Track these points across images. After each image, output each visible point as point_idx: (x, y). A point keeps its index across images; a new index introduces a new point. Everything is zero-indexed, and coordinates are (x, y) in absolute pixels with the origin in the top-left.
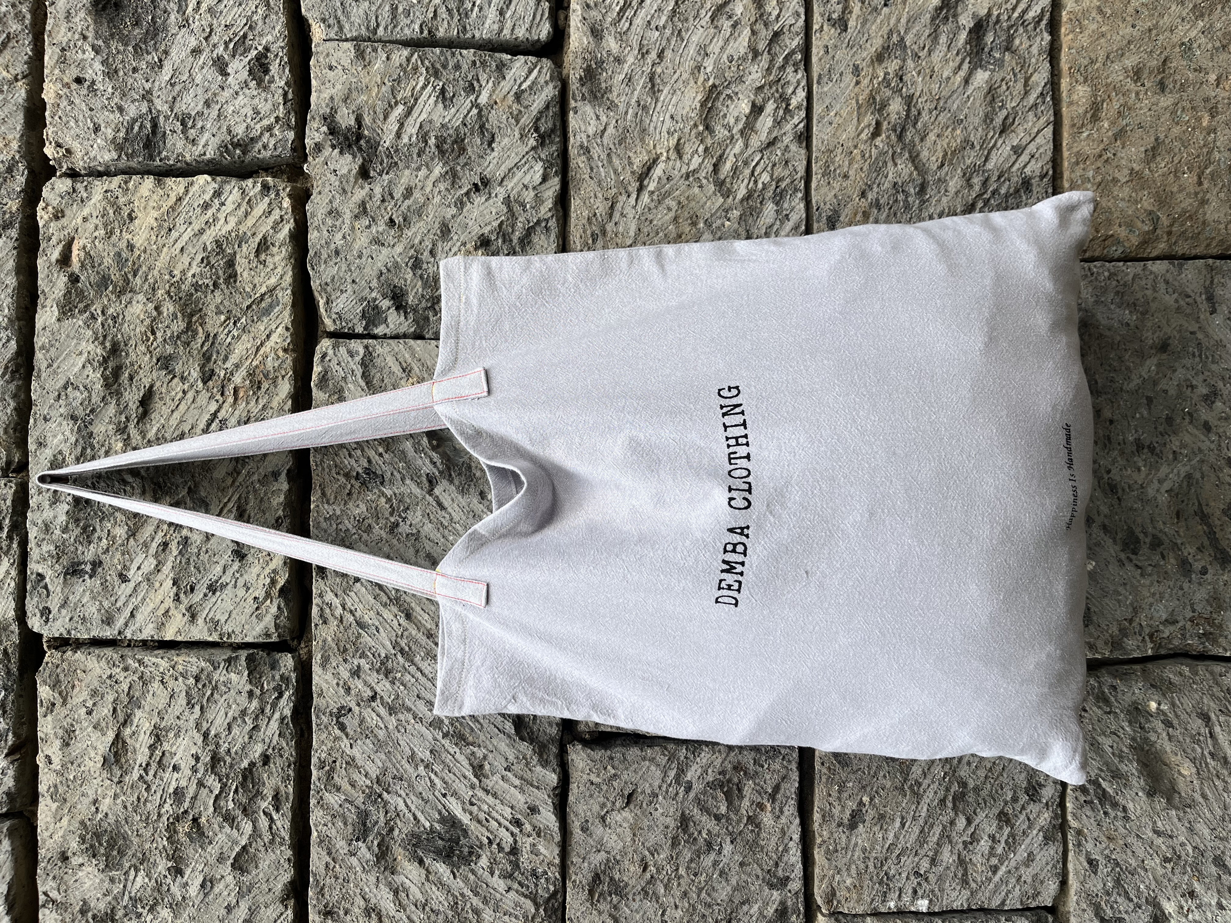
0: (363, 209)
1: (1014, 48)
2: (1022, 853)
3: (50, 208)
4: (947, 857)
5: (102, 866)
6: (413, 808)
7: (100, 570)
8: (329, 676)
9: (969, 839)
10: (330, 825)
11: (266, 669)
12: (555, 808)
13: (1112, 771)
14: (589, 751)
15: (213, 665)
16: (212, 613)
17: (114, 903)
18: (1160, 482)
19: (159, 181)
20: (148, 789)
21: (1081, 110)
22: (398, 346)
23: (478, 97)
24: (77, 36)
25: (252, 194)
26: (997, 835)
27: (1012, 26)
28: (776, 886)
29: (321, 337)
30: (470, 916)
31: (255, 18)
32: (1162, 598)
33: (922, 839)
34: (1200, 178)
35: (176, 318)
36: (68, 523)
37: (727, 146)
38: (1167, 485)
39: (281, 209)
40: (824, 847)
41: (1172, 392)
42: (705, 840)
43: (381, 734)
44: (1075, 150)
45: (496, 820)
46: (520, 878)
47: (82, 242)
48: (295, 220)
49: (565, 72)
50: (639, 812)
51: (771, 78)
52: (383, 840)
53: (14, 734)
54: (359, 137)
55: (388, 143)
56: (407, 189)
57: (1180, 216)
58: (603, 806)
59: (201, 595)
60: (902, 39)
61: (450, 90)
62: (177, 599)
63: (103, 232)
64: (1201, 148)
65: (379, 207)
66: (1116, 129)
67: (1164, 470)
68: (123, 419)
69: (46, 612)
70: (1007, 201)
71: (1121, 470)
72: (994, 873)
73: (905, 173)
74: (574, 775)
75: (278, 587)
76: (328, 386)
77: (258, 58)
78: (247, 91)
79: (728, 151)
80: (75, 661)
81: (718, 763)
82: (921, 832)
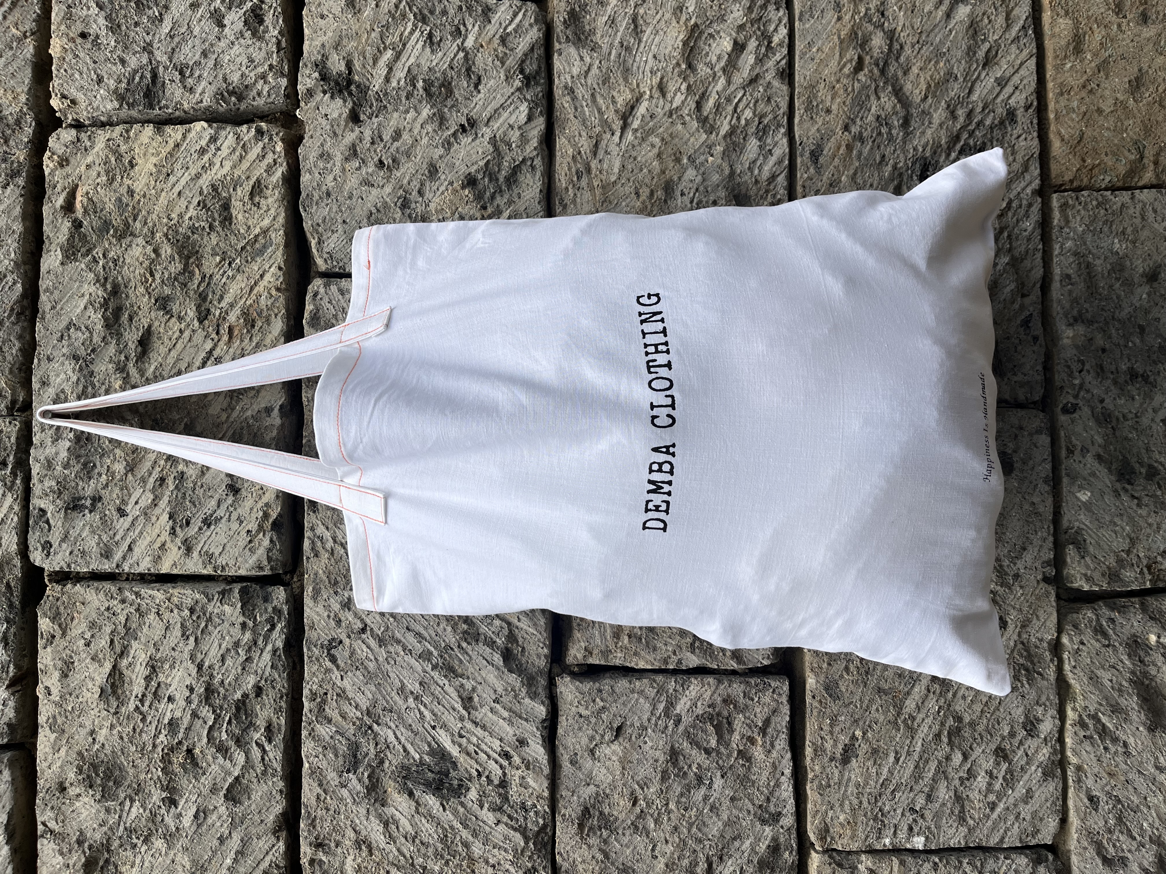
0: (353, 152)
2: (1020, 789)
3: (55, 157)
4: (943, 793)
5: (98, 797)
6: (403, 740)
7: (100, 505)
8: (320, 609)
10: (321, 756)
11: (259, 602)
12: (544, 741)
13: (1112, 706)
14: (578, 683)
15: (207, 597)
16: (206, 547)
17: (109, 833)
18: (1155, 411)
19: (158, 129)
20: (143, 720)
21: (1063, 43)
23: (464, 40)
25: (246, 139)
26: (995, 771)
28: (767, 821)
29: (314, 278)
30: (460, 849)
32: (1159, 528)
33: (917, 775)
35: (174, 260)
36: (69, 459)
37: (710, 83)
38: (1161, 415)
39: (274, 153)
40: (816, 782)
42: (695, 774)
43: (371, 666)
44: (1059, 81)
45: (485, 753)
46: (509, 810)
47: (85, 189)
48: (288, 164)
49: (550, 16)
50: (628, 746)
51: (753, 16)
52: (373, 772)
53: (16, 666)
54: (350, 82)
55: (377, 87)
56: (396, 132)
58: (592, 738)
59: (196, 529)
61: (437, 35)
62: (173, 532)
63: (105, 178)
65: (369, 150)
66: (1099, 61)
67: (1158, 399)
68: (123, 358)
69: (47, 546)
70: (992, 132)
71: (1115, 399)
72: (993, 809)
73: (889, 106)
74: (563, 707)
75: (271, 521)
76: (319, 324)
77: (253, 10)
78: (242, 41)
79: (710, 88)
80: (74, 594)
81: (707, 695)
82: (916, 767)
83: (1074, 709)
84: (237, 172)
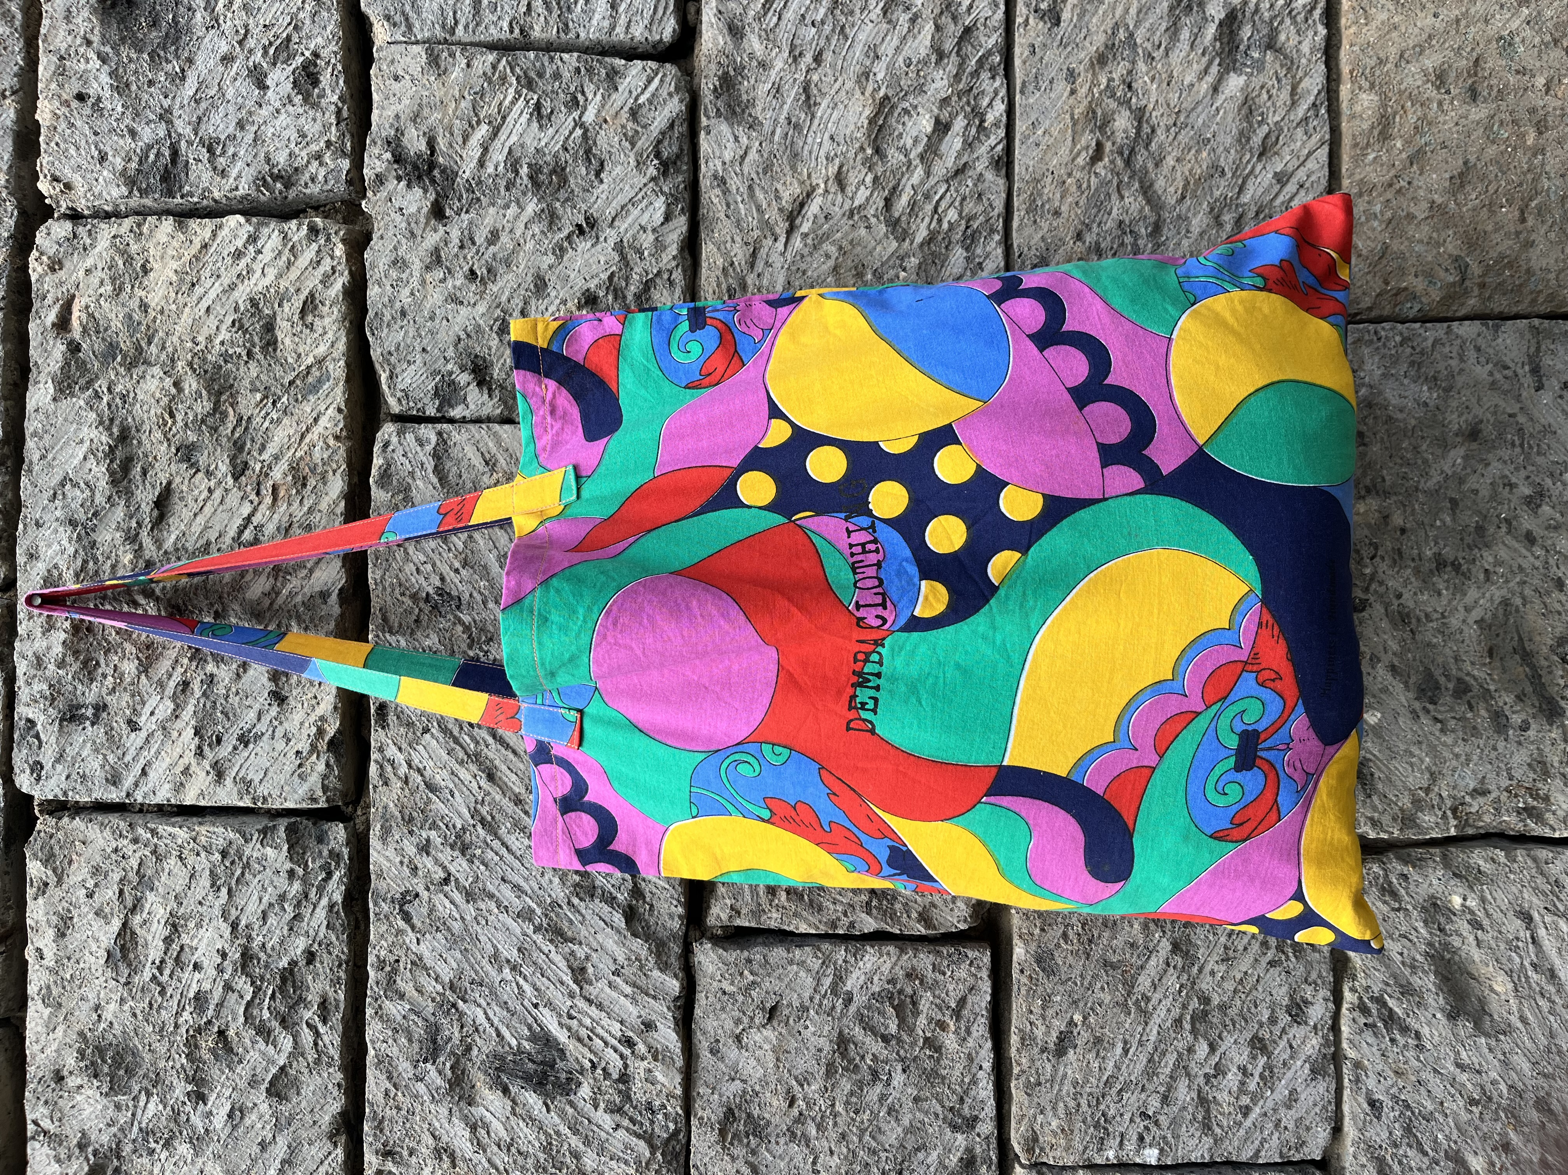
0: (436, 258)
1: (1278, 45)
2: (1282, 1091)
3: (45, 258)
4: (1183, 1093)
5: (105, 1089)
6: (496, 1021)
7: (104, 715)
8: (390, 853)
9: (1212, 1072)
10: (390, 1041)
11: (312, 843)
12: (676, 1024)
13: (1401, 986)
14: (721, 951)
15: (244, 836)
16: (243, 771)
17: (120, 1135)
18: (1468, 610)
19: (180, 223)
20: (162, 993)
21: (1366, 126)
22: (479, 432)
23: (582, 113)
24: (79, 41)
25: (295, 239)
26: (1250, 1067)
27: (1276, 16)
28: (960, 1128)
29: (385, 421)
30: (568, 1160)
31: (301, 15)
32: (1468, 760)
33: (1151, 1071)
34: (1522, 212)
35: (201, 397)
36: (64, 655)
37: (903, 174)
38: (1476, 614)
39: (332, 258)
40: (1023, 1078)
41: (1485, 492)
42: (870, 1067)
43: (456, 926)
44: (1357, 177)
45: (602, 1039)
46: (631, 1112)
47: (85, 300)
48: (351, 273)
49: (696, 80)
50: (784, 1031)
51: (961, 86)
52: (457, 1062)
54: (432, 165)
55: (468, 173)
56: (492, 233)
57: (1496, 262)
58: (738, 1022)
59: (230, 749)
60: (1131, 35)
61: (547, 105)
62: (200, 753)
63: (109, 288)
64: (1524, 174)
65: (456, 256)
66: (1411, 151)
67: (1473, 594)
68: (134, 525)
69: (37, 768)
71: (1415, 594)
72: (1245, 1115)
73: (1135, 208)
74: (702, 982)
75: (327, 739)
76: (391, 483)
77: (305, 67)
78: (290, 108)
79: (904, 180)
80: (73, 830)
81: (886, 968)
82: (1149, 1061)
83: (1353, 990)
84: (284, 283)
